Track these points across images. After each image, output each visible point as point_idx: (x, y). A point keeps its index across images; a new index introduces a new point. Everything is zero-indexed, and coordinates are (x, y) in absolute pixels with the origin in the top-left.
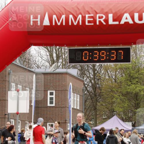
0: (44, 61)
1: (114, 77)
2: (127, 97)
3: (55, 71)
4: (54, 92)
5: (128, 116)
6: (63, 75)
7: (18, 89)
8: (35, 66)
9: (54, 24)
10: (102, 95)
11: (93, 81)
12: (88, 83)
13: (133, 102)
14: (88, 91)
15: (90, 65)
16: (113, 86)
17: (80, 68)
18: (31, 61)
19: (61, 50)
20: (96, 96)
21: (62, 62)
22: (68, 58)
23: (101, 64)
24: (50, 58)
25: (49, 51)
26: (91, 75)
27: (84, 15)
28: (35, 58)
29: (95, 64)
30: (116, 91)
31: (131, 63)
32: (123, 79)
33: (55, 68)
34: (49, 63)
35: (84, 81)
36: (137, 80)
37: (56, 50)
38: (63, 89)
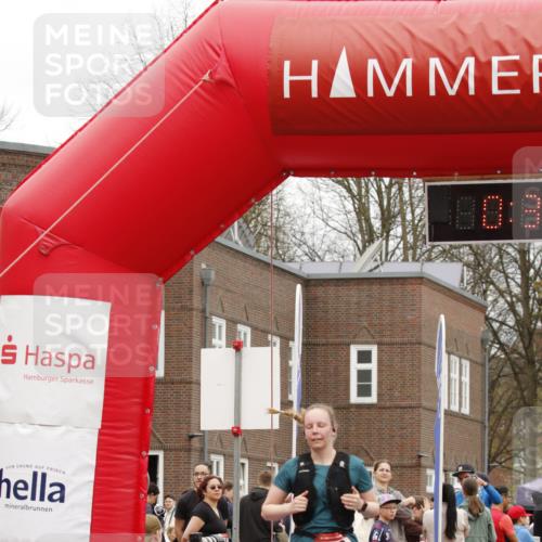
0: (333, 234)
3: (377, 270)
4: (374, 349)
6: (409, 288)
7: (238, 339)
8: (299, 252)
9: (370, 93)
11: (520, 308)
12: (500, 314)
14: (502, 346)
15: (510, 245)
17: (472, 258)
18: (284, 234)
19: (400, 189)
20: (531, 362)
21: (403, 237)
22: (426, 220)
24: (359, 221)
25: (353, 196)
26: (512, 283)
27: (483, 59)
28: (299, 222)
29: (529, 244)
33: (375, 261)
34: (355, 241)
37: (379, 192)
38: (406, 339)
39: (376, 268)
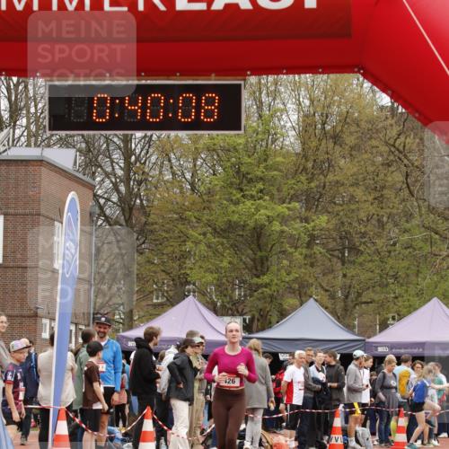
1: (188, 176)
2: (228, 238)
3: (5, 153)
4: (1, 219)
5: (231, 298)
6: (31, 168)
9: (4, 7)
10: (152, 231)
11: (122, 188)
12: (106, 193)
13: (247, 256)
14: (107, 219)
15: (116, 136)
16: (187, 204)
17: (84, 145)
19: (26, 87)
21: (27, 127)
22: (46, 113)
23: (149, 133)
26: (117, 167)
29: (132, 135)
30: (194, 220)
31: (242, 132)
32: (216, 183)
33: (4, 145)
35: (95, 187)
36: (262, 187)
37: (8, 89)
38: (27, 211)
39: (4, 151)
